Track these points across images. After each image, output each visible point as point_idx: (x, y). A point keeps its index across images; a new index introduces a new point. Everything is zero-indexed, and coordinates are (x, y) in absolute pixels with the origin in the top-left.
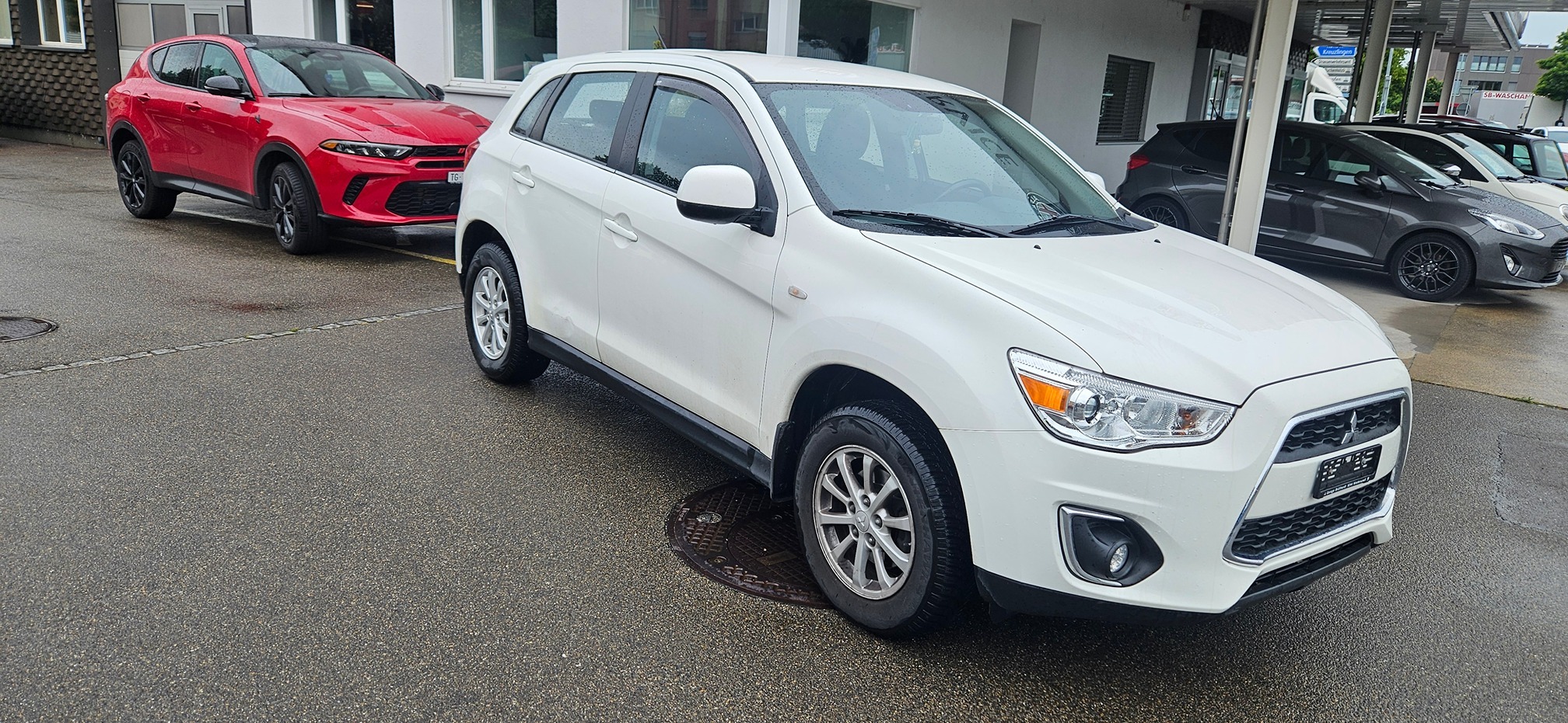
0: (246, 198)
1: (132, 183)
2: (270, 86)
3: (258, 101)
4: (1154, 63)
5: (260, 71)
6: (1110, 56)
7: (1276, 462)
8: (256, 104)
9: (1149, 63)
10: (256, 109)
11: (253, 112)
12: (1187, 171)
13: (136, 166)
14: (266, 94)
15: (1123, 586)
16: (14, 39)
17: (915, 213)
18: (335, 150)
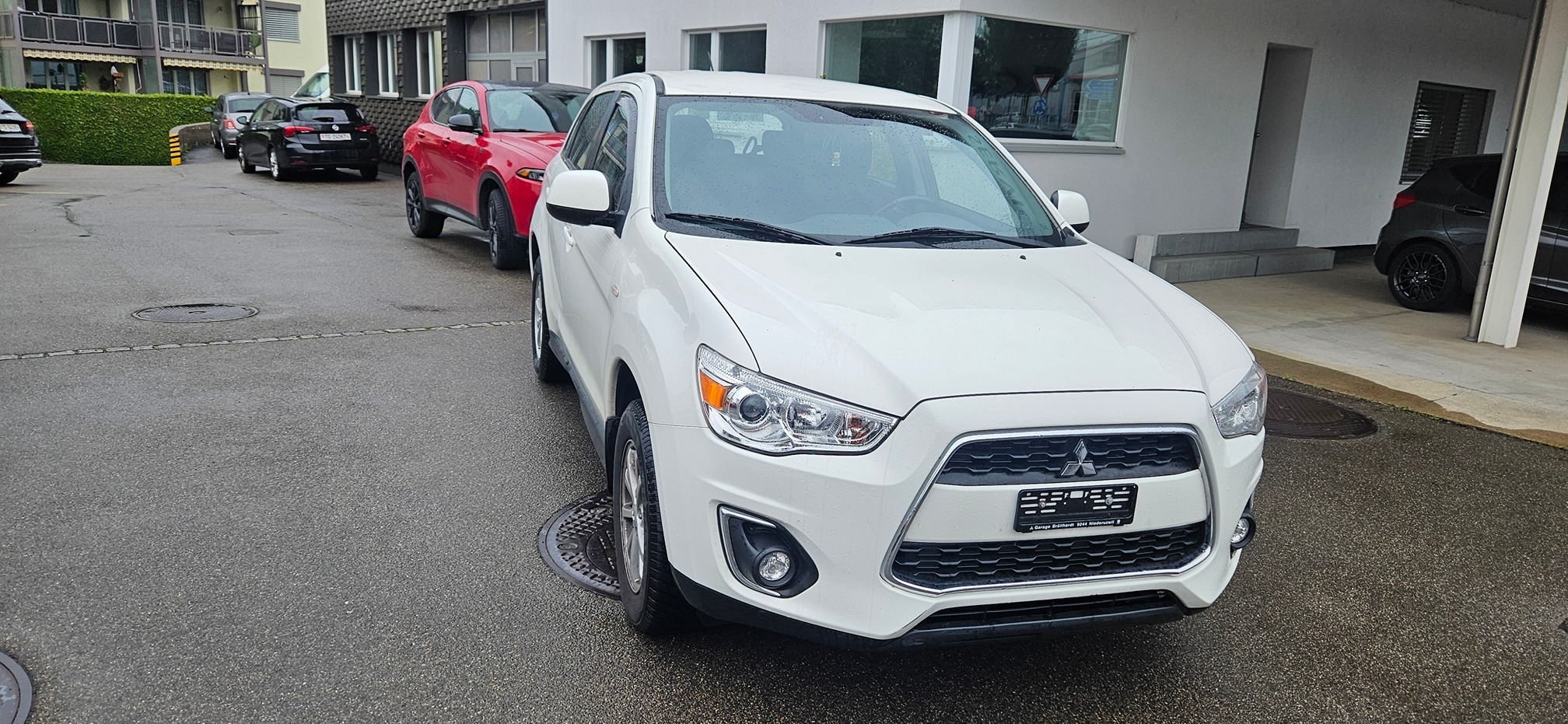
0: (471, 218)
1: (414, 208)
2: (497, 123)
3: (487, 136)
4: (1494, 91)
5: (492, 109)
6: (1420, 82)
7: (938, 480)
8: (485, 139)
9: (1488, 91)
10: (486, 144)
11: (485, 146)
12: (1462, 212)
13: (416, 192)
14: (492, 129)
15: (782, 597)
16: (399, 93)
17: (741, 218)
18: (527, 177)
